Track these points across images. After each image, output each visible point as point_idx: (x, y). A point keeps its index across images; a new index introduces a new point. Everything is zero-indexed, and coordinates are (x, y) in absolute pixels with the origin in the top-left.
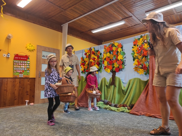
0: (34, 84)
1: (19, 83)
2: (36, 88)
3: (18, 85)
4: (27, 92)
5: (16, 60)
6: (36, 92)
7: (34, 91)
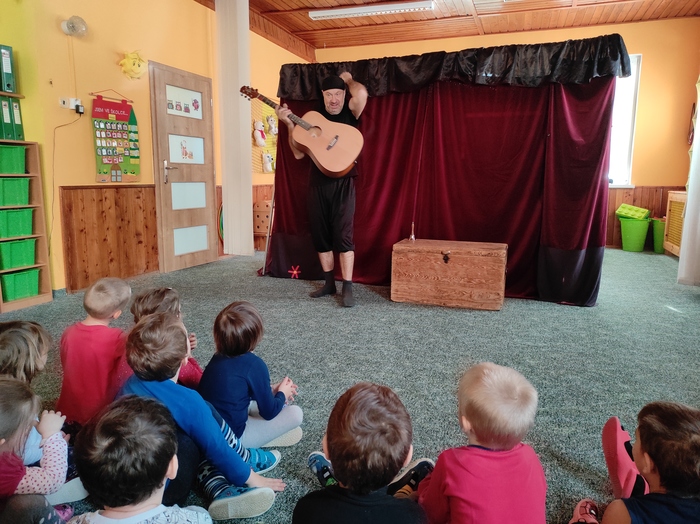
0: (154, 208)
1: (116, 204)
2: (158, 221)
3: (112, 211)
4: (138, 234)
5: (99, 120)
6: (162, 233)
7: (156, 231)
